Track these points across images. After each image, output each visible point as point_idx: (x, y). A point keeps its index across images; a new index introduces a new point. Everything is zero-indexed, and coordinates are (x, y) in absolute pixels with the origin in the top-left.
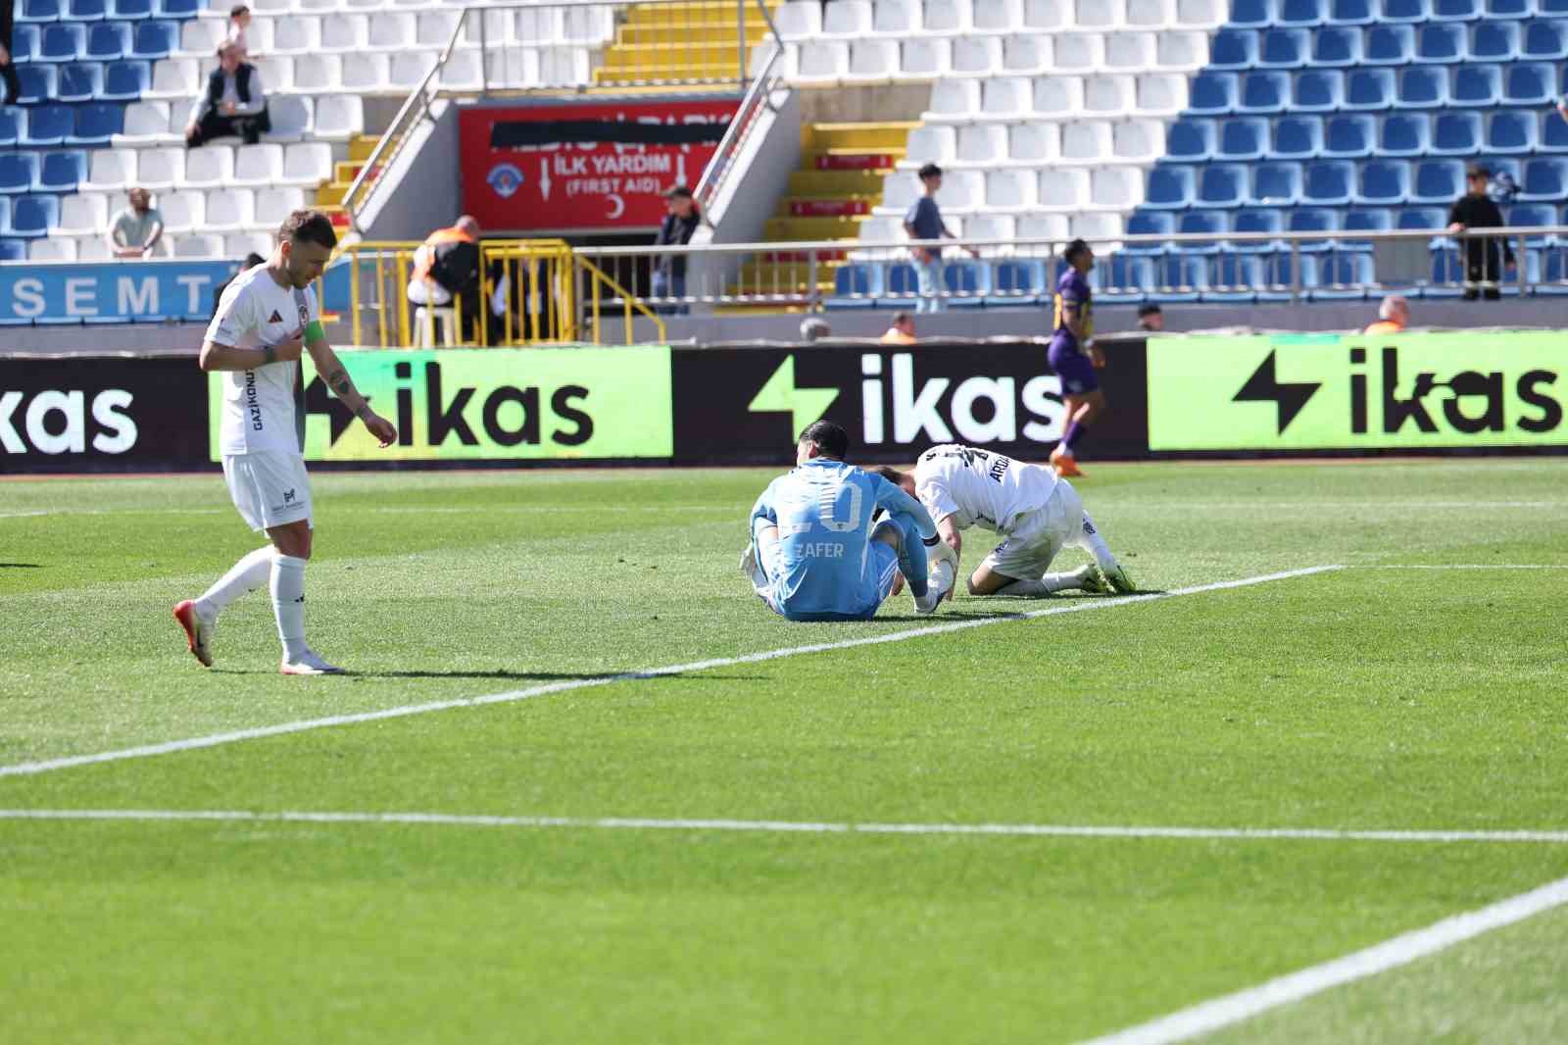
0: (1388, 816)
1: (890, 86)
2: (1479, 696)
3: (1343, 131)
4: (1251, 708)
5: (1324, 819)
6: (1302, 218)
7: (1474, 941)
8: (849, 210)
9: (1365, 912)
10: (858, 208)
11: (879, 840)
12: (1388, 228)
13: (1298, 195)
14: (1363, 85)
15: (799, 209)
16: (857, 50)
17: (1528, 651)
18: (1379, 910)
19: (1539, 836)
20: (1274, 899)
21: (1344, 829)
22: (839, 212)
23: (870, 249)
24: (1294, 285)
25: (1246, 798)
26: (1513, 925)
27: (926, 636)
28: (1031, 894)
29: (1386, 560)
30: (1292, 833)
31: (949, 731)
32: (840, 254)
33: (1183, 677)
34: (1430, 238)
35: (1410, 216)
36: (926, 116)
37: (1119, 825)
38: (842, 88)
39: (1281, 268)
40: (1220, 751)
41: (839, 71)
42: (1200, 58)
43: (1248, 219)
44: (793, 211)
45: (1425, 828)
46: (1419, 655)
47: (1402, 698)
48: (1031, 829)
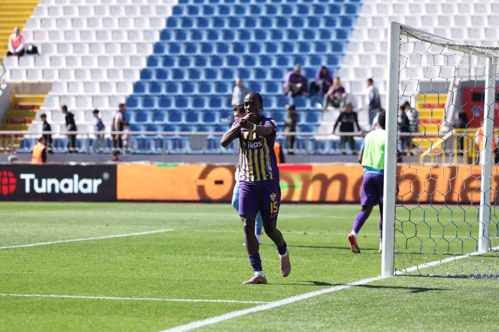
0: (178, 295)
1: (39, 84)
2: (211, 265)
3: (181, 101)
4: (139, 267)
5: (158, 295)
6: (167, 128)
7: (200, 328)
8: (25, 122)
9: (168, 320)
10: (28, 121)
11: (17, 298)
12: (194, 132)
13: (166, 121)
14: (188, 87)
15: (9, 121)
16: (29, 72)
17: (228, 253)
18: (172, 320)
19: (225, 301)
20: (139, 316)
21: (164, 298)
22: (21, 123)
23: (31, 134)
24: (164, 149)
25: (134, 290)
26: (213, 324)
27: (39, 245)
28: (63, 313)
29: (187, 229)
30: (148, 299)
31: (43, 270)
32: (22, 135)
33: (118, 258)
34: (207, 135)
35: (201, 128)
36: (50, 93)
37: (93, 296)
38: (24, 84)
39: (160, 143)
40: (128, 277)
41: (24, 79)
42: (137, 78)
43: (150, 128)
44: (7, 122)
45: (189, 298)
46: (194, 253)
47: (187, 265)
48: (66, 296)
